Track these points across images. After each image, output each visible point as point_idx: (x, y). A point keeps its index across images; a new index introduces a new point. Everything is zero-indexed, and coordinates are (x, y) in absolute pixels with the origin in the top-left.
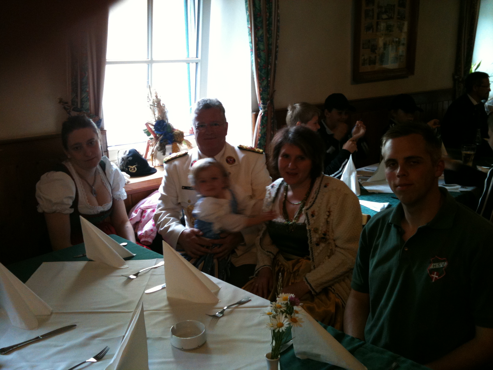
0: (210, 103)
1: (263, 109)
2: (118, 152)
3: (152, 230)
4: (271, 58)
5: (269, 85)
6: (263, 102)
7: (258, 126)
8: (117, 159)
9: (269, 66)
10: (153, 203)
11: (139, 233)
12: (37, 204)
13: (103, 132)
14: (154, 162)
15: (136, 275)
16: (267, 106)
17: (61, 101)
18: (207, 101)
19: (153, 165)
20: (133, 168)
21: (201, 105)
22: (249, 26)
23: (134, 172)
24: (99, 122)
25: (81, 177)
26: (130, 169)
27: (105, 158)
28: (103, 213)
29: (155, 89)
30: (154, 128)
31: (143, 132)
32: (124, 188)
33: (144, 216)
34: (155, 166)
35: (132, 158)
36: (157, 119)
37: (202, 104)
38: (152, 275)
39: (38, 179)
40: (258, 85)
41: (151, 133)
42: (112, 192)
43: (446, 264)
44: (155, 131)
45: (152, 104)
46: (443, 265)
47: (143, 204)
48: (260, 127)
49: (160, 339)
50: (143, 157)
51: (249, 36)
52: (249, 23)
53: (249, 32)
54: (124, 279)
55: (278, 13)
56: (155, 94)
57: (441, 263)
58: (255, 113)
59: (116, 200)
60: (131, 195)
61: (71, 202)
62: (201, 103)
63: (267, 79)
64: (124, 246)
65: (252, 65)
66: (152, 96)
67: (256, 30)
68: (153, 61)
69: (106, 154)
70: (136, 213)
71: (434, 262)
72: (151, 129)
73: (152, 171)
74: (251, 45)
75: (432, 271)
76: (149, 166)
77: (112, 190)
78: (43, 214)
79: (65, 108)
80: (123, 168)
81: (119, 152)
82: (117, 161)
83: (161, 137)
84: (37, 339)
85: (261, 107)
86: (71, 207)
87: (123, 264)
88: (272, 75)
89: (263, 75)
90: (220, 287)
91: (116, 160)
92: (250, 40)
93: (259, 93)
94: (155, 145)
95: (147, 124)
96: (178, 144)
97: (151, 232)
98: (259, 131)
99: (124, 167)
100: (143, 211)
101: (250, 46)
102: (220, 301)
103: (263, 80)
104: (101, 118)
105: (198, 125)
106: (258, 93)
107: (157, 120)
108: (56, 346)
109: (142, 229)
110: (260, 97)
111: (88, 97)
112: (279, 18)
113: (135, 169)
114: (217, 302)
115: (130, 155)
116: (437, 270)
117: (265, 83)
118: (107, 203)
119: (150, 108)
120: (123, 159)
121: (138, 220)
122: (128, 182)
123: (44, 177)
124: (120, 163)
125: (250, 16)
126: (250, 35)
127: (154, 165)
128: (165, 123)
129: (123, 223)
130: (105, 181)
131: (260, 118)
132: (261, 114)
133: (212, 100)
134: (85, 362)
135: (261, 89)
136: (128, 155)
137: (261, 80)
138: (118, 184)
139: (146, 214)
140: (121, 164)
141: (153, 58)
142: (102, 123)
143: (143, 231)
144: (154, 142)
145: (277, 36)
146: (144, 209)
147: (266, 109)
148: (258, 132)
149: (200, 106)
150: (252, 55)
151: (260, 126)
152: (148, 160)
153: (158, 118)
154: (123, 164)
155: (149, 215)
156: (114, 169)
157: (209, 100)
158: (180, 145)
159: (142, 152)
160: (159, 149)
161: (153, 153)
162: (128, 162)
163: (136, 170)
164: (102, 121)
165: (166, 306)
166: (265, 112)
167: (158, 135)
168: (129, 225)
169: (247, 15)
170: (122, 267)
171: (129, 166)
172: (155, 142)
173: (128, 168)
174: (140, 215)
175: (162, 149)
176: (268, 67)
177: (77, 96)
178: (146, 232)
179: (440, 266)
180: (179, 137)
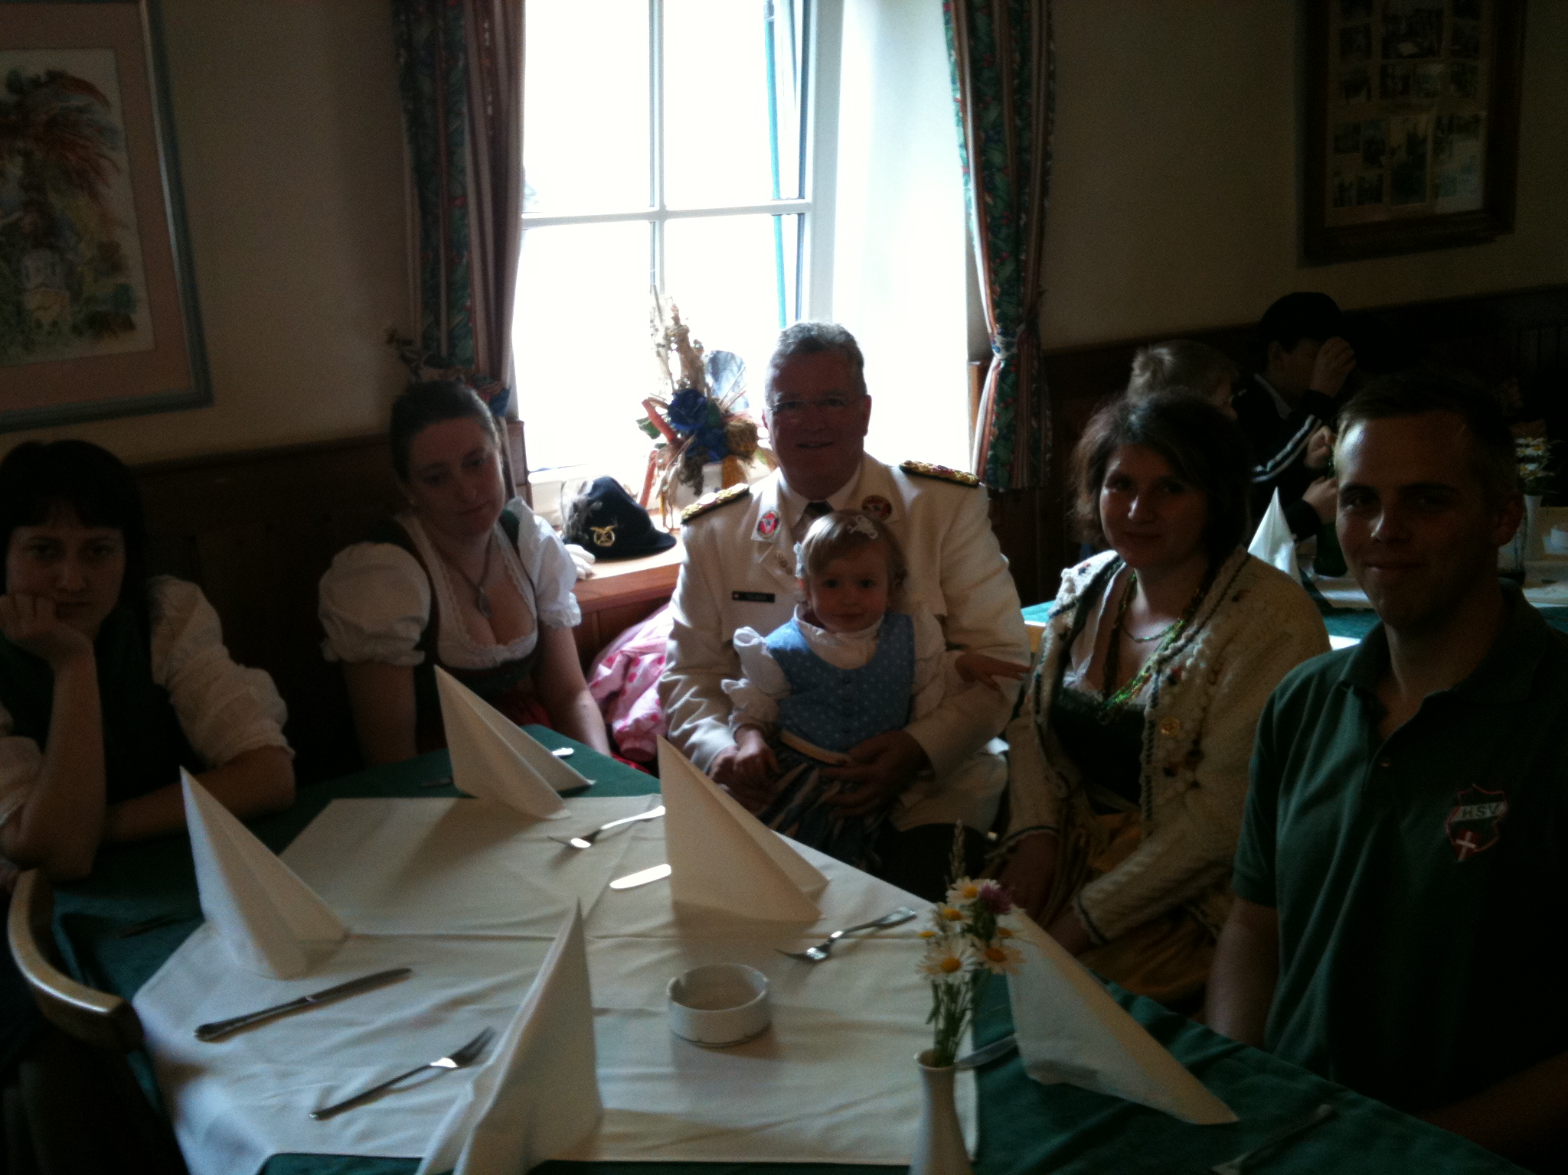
0: (819, 336)
1: (1003, 351)
2: (563, 485)
3: (653, 717)
4: (1027, 190)
5: (1023, 274)
6: (1002, 327)
7: (988, 403)
8: (557, 507)
9: (1023, 216)
10: (659, 637)
11: (618, 725)
12: (322, 635)
13: (515, 427)
14: (668, 517)
15: (590, 838)
16: (1015, 340)
17: (392, 338)
18: (809, 330)
19: (664, 524)
20: (606, 534)
21: (791, 341)
22: (958, 96)
23: (609, 544)
24: (501, 397)
25: (449, 559)
26: (595, 536)
27: (519, 504)
28: (509, 666)
29: (671, 298)
30: (669, 414)
31: (637, 425)
32: (572, 591)
33: (633, 676)
34: (672, 530)
35: (601, 504)
36: (677, 387)
37: (796, 337)
38: (635, 838)
39: (326, 564)
40: (987, 277)
41: (659, 429)
42: (536, 602)
43: (1502, 808)
44: (671, 424)
45: (662, 341)
46: (1493, 810)
47: (631, 639)
48: (995, 408)
49: (640, 1013)
50: (638, 501)
51: (958, 125)
52: (958, 85)
53: (957, 115)
54: (556, 849)
55: (1049, 51)
56: (673, 311)
57: (1487, 805)
58: (978, 363)
59: (549, 627)
60: (598, 612)
61: (415, 634)
62: (792, 336)
63: (1018, 260)
64: (564, 757)
65: (968, 216)
66: (664, 318)
67: (981, 105)
68: (668, 212)
69: (525, 493)
70: (609, 667)
71: (1467, 802)
72: (658, 417)
73: (660, 543)
74: (964, 153)
75: (1459, 830)
76: (654, 529)
77: (537, 599)
78: (339, 665)
79: (403, 357)
80: (577, 535)
81: (566, 485)
82: (559, 514)
83: (690, 441)
84: (301, 1005)
85: (998, 344)
86: (418, 647)
87: (556, 808)
88: (1033, 244)
89: (1001, 244)
90: (829, 878)
91: (555, 511)
92: (962, 139)
93: (989, 303)
94: (672, 465)
95: (648, 404)
96: (740, 462)
97: (652, 723)
98: (992, 417)
99: (578, 530)
100: (631, 661)
101: (961, 157)
102: (824, 916)
103: (1003, 263)
104: (507, 387)
105: (779, 401)
106: (987, 302)
107: (678, 390)
108: (351, 1024)
109: (625, 715)
110: (994, 315)
111: (470, 325)
112: (1052, 68)
113: (610, 537)
114: (815, 918)
115: (597, 494)
116: (1477, 827)
117: (1008, 269)
118: (523, 638)
119: (655, 354)
120: (576, 507)
121: (614, 686)
122: (589, 575)
123: (341, 559)
124: (567, 517)
125: (959, 65)
126: (961, 123)
127: (669, 524)
128: (701, 400)
129: (571, 695)
130: (518, 573)
131: (994, 377)
132: (999, 364)
133: (826, 328)
134: (427, 1067)
135: (998, 289)
136: (590, 494)
137: (998, 261)
138: (555, 581)
139: (639, 671)
140: (570, 523)
141: (666, 203)
142: (510, 400)
143: (629, 721)
144: (668, 455)
145: (1048, 121)
146: (632, 655)
147: (1014, 350)
148: (988, 422)
149: (790, 343)
150: (966, 183)
151: (995, 401)
152: (651, 510)
153: (682, 385)
154: (576, 521)
155: (646, 673)
156: (542, 538)
157: (816, 328)
158: (747, 464)
159: (633, 486)
160: (682, 477)
161: (665, 488)
162: (591, 515)
163: (614, 538)
164: (510, 397)
165: (665, 927)
166: (1008, 361)
167: (682, 435)
168: (588, 703)
169: (950, 60)
170: (554, 816)
171: (593, 529)
172: (673, 456)
173: (591, 534)
174: (621, 672)
175: (693, 477)
176: (1019, 218)
177: (437, 322)
178: (637, 721)
179: (1484, 813)
180: (742, 440)
